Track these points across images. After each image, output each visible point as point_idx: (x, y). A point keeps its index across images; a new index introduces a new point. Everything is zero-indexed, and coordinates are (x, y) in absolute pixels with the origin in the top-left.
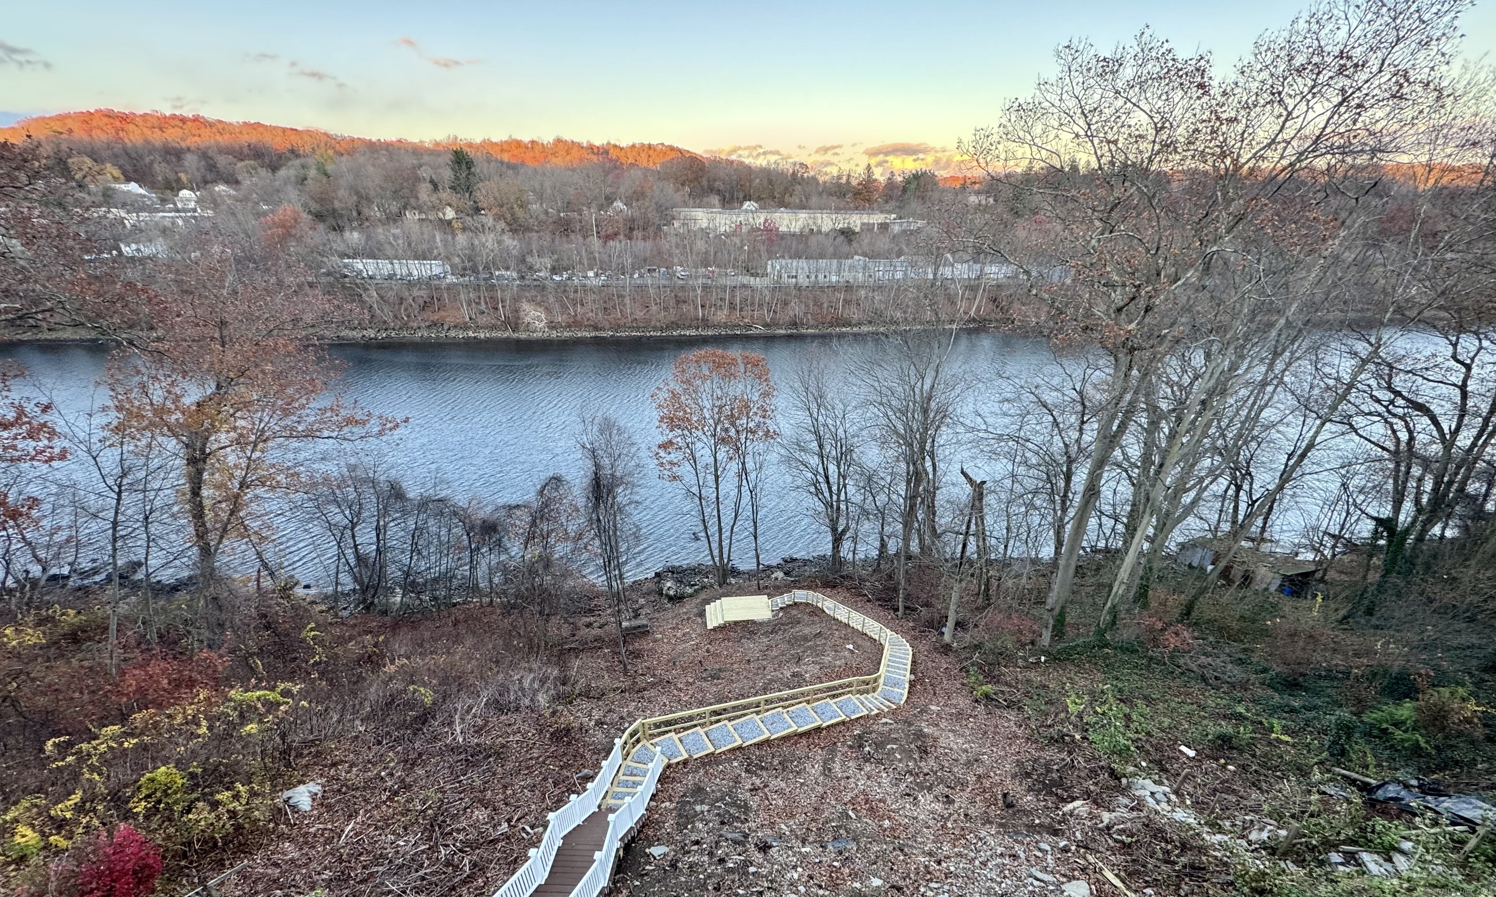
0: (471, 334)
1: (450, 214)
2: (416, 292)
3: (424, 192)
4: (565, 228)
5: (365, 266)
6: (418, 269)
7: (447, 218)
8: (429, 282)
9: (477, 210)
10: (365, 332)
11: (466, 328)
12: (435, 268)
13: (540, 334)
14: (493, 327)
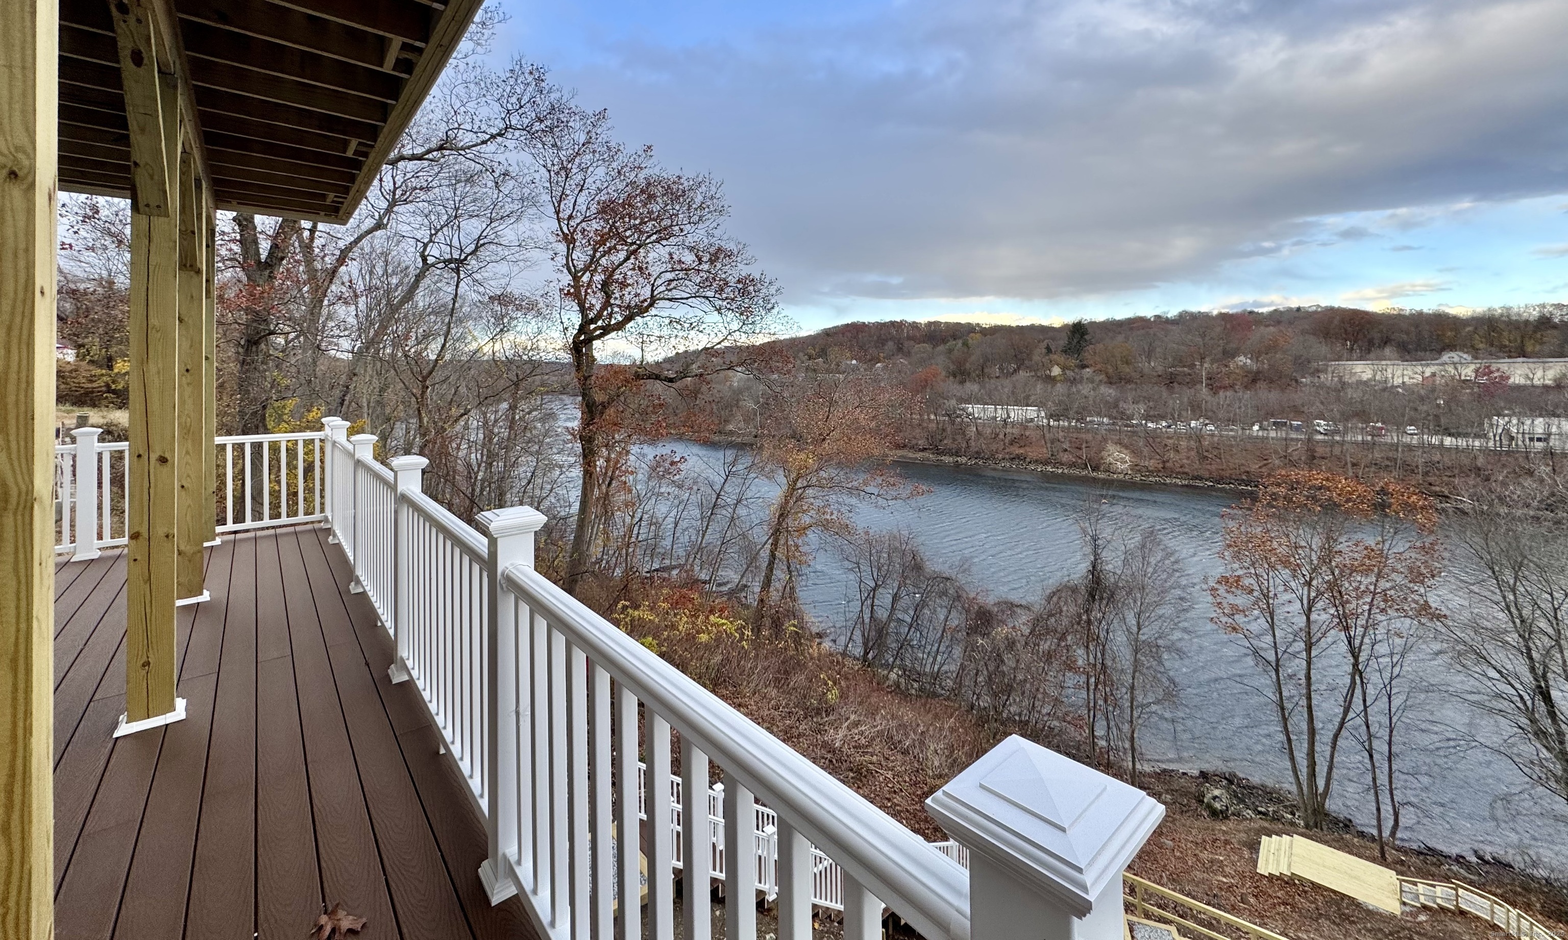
0: (1049, 469)
1: (1056, 371)
2: (1009, 430)
3: (1038, 356)
4: (1170, 381)
5: (975, 409)
6: (1016, 413)
7: (1052, 374)
8: (1024, 424)
9: (1084, 367)
10: (959, 459)
11: (1046, 463)
12: (1031, 412)
13: (1121, 476)
14: (1072, 465)
